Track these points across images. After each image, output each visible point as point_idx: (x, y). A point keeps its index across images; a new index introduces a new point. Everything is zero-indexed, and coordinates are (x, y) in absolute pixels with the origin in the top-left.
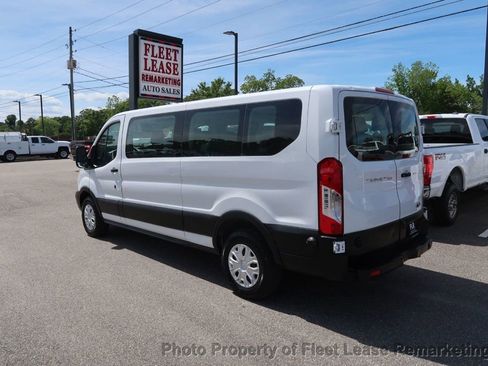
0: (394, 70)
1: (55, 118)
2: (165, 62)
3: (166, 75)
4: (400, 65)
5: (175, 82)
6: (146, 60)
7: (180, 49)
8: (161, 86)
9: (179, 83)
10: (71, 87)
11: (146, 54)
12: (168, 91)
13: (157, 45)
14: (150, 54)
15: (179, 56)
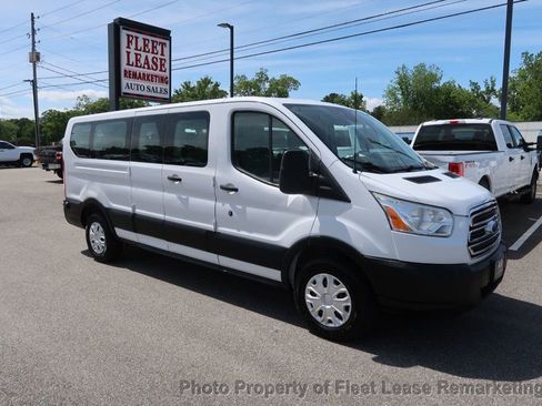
0: (398, 73)
1: (12, 120)
2: (150, 56)
3: (151, 72)
4: (404, 67)
5: (163, 80)
6: (128, 53)
7: (167, 42)
8: (146, 84)
9: (167, 80)
10: (34, 83)
11: (128, 47)
12: (154, 90)
13: (141, 36)
14: (133, 46)
15: (166, 50)
